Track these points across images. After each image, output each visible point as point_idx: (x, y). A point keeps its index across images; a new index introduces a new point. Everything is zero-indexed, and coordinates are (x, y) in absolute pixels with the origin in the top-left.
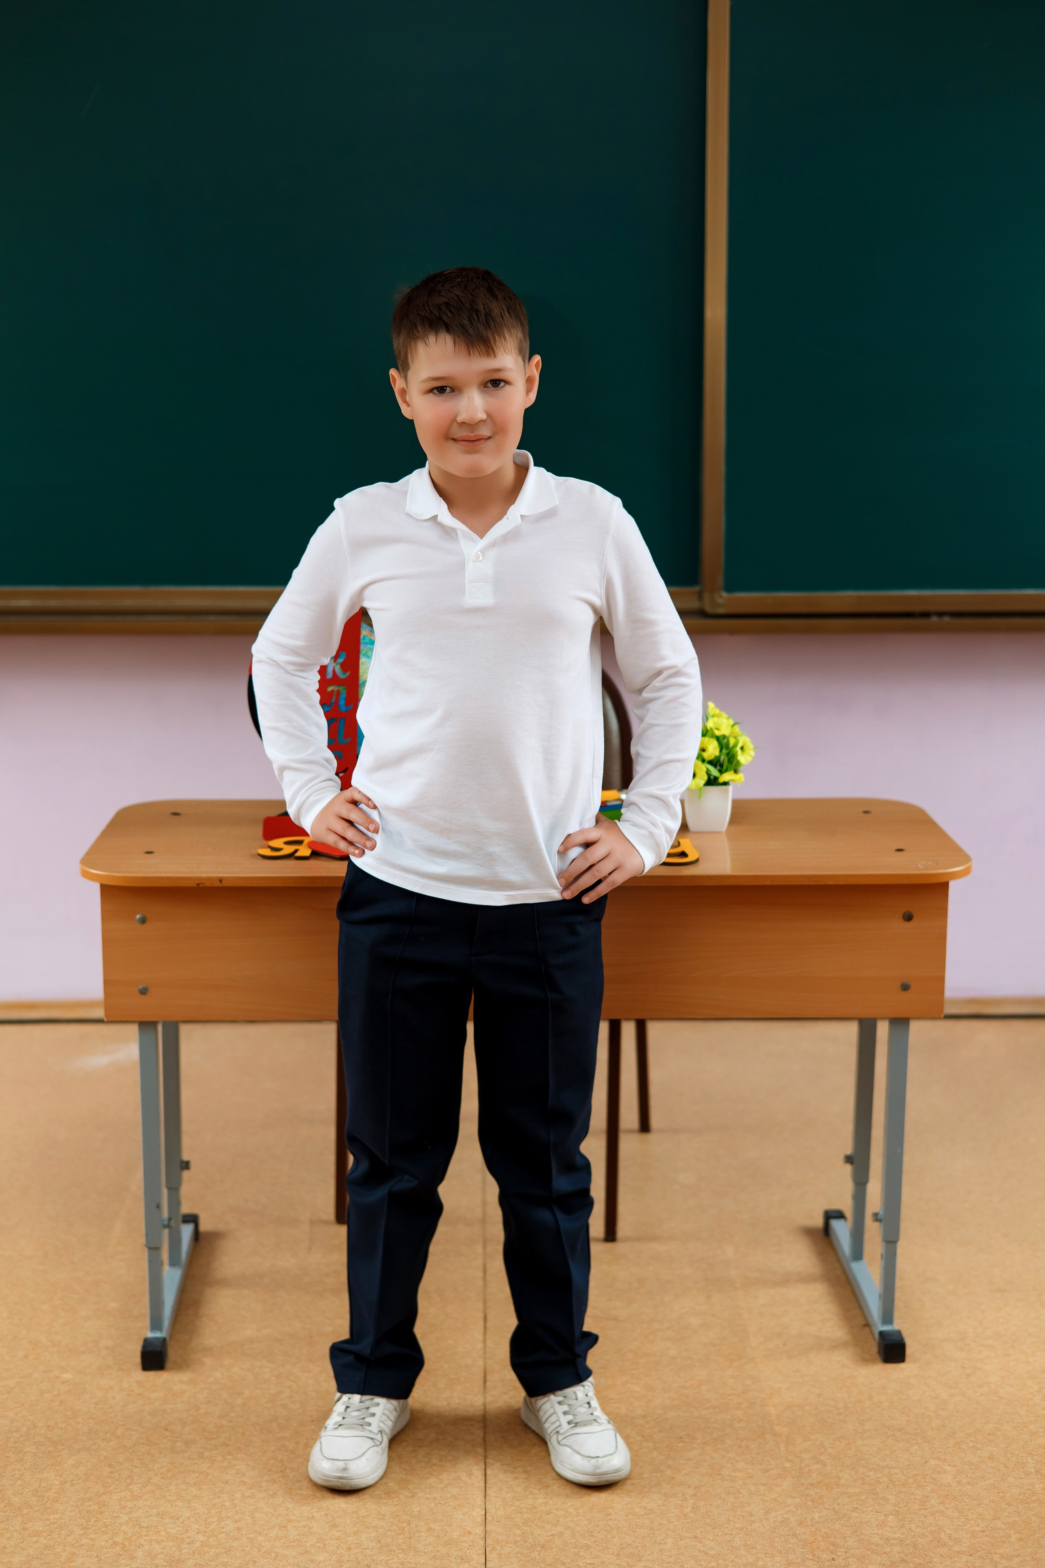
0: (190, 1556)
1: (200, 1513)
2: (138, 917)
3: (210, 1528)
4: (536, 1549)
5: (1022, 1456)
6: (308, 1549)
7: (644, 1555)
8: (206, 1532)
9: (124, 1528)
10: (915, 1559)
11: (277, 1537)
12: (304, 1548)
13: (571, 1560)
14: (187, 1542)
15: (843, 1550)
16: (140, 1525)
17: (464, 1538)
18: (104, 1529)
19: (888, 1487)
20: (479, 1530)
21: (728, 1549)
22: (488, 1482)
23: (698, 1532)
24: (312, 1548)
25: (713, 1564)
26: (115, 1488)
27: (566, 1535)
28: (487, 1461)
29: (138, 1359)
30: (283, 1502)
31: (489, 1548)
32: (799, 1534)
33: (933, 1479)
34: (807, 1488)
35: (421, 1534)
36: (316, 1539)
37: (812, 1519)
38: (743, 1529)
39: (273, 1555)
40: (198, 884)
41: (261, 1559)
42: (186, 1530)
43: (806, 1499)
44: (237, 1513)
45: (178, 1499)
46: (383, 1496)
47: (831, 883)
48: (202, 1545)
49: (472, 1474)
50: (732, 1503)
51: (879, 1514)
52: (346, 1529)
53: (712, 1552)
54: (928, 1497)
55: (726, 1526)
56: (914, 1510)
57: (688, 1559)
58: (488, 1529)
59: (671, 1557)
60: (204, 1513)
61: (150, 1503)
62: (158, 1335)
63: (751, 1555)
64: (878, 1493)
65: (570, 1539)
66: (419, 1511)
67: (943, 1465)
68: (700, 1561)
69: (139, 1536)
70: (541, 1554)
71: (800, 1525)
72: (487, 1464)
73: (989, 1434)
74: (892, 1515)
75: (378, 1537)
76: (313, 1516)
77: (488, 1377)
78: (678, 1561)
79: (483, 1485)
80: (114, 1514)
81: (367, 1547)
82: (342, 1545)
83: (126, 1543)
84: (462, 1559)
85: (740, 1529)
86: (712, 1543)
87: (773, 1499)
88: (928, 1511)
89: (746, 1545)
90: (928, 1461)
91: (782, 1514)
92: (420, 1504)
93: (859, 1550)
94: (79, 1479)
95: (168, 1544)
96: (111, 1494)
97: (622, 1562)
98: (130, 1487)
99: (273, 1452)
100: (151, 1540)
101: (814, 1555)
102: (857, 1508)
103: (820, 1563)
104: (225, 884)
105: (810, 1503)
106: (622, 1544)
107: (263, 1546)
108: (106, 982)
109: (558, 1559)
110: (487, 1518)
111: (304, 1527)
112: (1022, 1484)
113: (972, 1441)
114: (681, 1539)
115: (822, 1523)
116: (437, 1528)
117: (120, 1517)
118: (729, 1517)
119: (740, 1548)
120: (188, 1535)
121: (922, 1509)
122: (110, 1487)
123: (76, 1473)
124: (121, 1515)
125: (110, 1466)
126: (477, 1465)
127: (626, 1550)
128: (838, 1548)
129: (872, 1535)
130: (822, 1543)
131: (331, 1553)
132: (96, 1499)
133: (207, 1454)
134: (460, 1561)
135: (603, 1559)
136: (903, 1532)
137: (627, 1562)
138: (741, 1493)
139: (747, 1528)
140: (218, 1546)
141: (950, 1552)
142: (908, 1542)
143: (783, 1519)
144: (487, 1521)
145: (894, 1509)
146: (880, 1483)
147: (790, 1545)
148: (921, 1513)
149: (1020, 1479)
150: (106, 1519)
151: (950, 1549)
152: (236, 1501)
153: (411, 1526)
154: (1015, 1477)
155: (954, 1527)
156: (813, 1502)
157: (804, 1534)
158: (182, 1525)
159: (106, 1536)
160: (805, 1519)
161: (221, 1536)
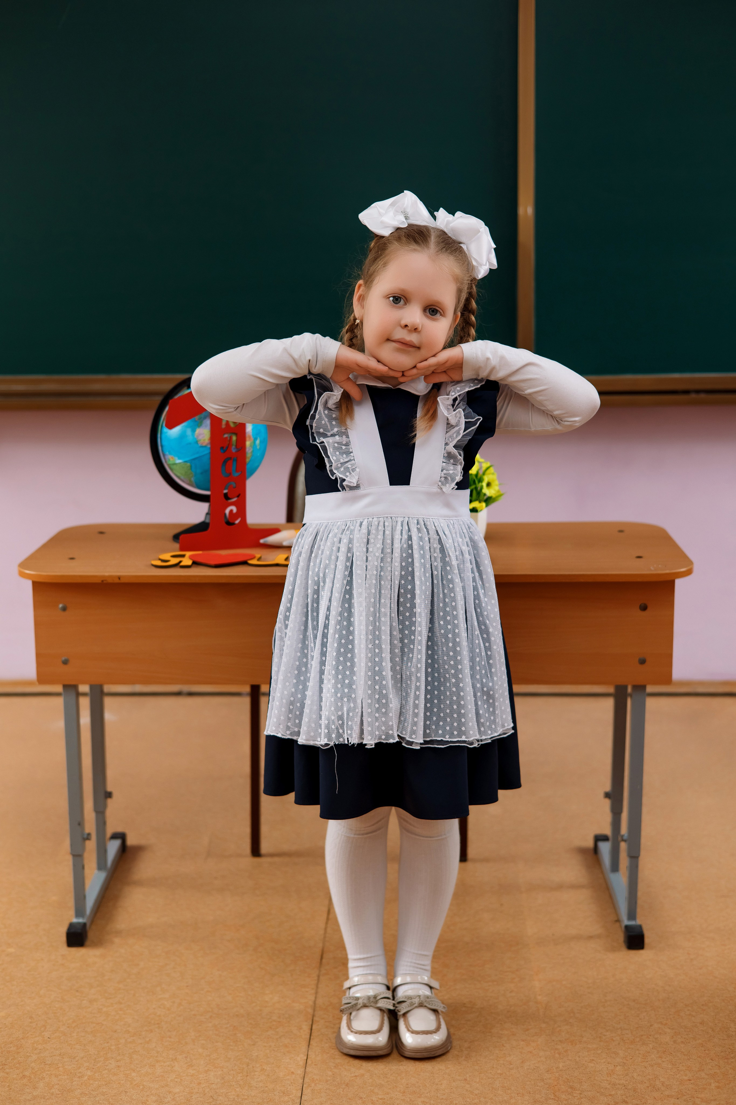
0: (79, 1087)
1: (92, 1054)
2: (61, 606)
3: (97, 1065)
4: (341, 1087)
5: (727, 1023)
6: (168, 1083)
7: (424, 1093)
8: (93, 1069)
9: (33, 1065)
10: (634, 1101)
11: (147, 1073)
12: (165, 1082)
13: (367, 1095)
14: (78, 1076)
15: (578, 1092)
16: (45, 1063)
17: (288, 1077)
18: (17, 1066)
19: (619, 1044)
20: (300, 1072)
21: (489, 1090)
22: (313, 1034)
23: (468, 1076)
24: (171, 1083)
25: (476, 1101)
26: (31, 1035)
27: (366, 1076)
28: (315, 1018)
29: (64, 938)
30: (155, 1047)
31: (306, 1085)
32: (546, 1079)
33: (655, 1039)
34: (557, 1044)
35: (256, 1073)
36: (176, 1076)
37: (557, 1068)
38: (502, 1074)
39: (141, 1087)
40: (103, 581)
41: (132, 1090)
42: (79, 1067)
43: (555, 1052)
44: (120, 1055)
45: (78, 1043)
46: (232, 1044)
47: (582, 581)
48: (89, 1079)
49: (301, 1029)
50: (497, 1054)
51: (610, 1065)
52: (199, 1069)
53: (477, 1092)
54: (649, 1052)
55: (489, 1072)
56: (637, 1062)
57: (458, 1096)
58: (307, 1070)
59: (444, 1094)
60: (95, 1054)
61: (55, 1046)
62: (81, 920)
63: (507, 1094)
64: (611, 1048)
65: (369, 1080)
66: (257, 1056)
67: (664, 1028)
68: (466, 1098)
69: (43, 1071)
70: (344, 1090)
71: (547, 1072)
72: (314, 1021)
73: (703, 1005)
74: (620, 1066)
75: (223, 1075)
76: (176, 1058)
77: (324, 956)
78: (449, 1098)
79: (309, 1037)
80: (27, 1054)
81: (213, 1082)
82: (194, 1080)
83: (33, 1077)
84: (284, 1093)
85: (501, 1074)
86: (478, 1085)
87: (529, 1051)
88: (648, 1063)
89: (503, 1086)
90: (652, 1025)
91: (535, 1063)
92: (258, 1050)
93: (591, 1092)
94: (6, 1027)
95: (63, 1077)
96: (28, 1039)
97: (406, 1098)
98: (43, 1034)
99: (154, 1009)
100: (51, 1074)
101: (555, 1096)
102: (593, 1060)
103: (559, 1102)
104: (123, 581)
105: (557, 1055)
106: (408, 1084)
107: (134, 1080)
108: (38, 655)
109: (358, 1094)
110: (307, 1062)
111: (168, 1066)
112: (724, 1044)
113: (688, 1010)
114: (454, 1081)
115: (565, 1071)
116: (268, 1069)
117: (31, 1056)
118: (493, 1065)
119: (498, 1089)
120: (80, 1070)
121: (644, 1062)
122: (28, 1033)
123: (4, 1023)
124: (32, 1055)
125: (31, 1017)
126: (306, 1021)
127: (411, 1088)
128: (575, 1091)
129: (602, 1081)
130: (563, 1087)
131: (185, 1087)
132: (16, 1042)
133: (105, 1009)
134: (282, 1094)
135: (392, 1096)
136: (626, 1079)
137: (409, 1098)
138: (505, 1047)
139: (506, 1074)
140: (101, 1080)
141: (662, 1096)
142: (630, 1087)
143: (534, 1068)
144: (307, 1064)
145: (622, 1061)
146: (614, 1041)
147: (538, 1088)
148: (643, 1064)
149: (723, 1040)
150: (20, 1057)
151: (662, 1093)
152: (120, 1046)
153: (249, 1067)
154: (719, 1039)
155: (667, 1076)
156: (559, 1054)
157: (550, 1079)
158: (77, 1063)
159: (18, 1071)
160: (552, 1067)
161: (104, 1072)
